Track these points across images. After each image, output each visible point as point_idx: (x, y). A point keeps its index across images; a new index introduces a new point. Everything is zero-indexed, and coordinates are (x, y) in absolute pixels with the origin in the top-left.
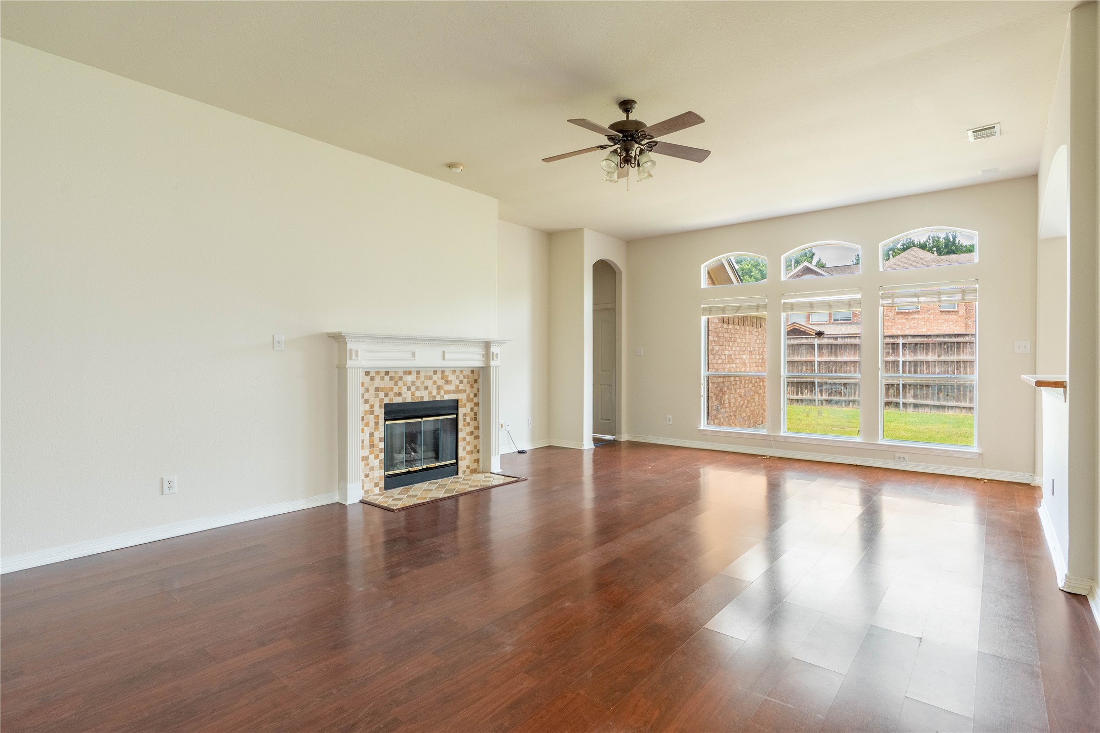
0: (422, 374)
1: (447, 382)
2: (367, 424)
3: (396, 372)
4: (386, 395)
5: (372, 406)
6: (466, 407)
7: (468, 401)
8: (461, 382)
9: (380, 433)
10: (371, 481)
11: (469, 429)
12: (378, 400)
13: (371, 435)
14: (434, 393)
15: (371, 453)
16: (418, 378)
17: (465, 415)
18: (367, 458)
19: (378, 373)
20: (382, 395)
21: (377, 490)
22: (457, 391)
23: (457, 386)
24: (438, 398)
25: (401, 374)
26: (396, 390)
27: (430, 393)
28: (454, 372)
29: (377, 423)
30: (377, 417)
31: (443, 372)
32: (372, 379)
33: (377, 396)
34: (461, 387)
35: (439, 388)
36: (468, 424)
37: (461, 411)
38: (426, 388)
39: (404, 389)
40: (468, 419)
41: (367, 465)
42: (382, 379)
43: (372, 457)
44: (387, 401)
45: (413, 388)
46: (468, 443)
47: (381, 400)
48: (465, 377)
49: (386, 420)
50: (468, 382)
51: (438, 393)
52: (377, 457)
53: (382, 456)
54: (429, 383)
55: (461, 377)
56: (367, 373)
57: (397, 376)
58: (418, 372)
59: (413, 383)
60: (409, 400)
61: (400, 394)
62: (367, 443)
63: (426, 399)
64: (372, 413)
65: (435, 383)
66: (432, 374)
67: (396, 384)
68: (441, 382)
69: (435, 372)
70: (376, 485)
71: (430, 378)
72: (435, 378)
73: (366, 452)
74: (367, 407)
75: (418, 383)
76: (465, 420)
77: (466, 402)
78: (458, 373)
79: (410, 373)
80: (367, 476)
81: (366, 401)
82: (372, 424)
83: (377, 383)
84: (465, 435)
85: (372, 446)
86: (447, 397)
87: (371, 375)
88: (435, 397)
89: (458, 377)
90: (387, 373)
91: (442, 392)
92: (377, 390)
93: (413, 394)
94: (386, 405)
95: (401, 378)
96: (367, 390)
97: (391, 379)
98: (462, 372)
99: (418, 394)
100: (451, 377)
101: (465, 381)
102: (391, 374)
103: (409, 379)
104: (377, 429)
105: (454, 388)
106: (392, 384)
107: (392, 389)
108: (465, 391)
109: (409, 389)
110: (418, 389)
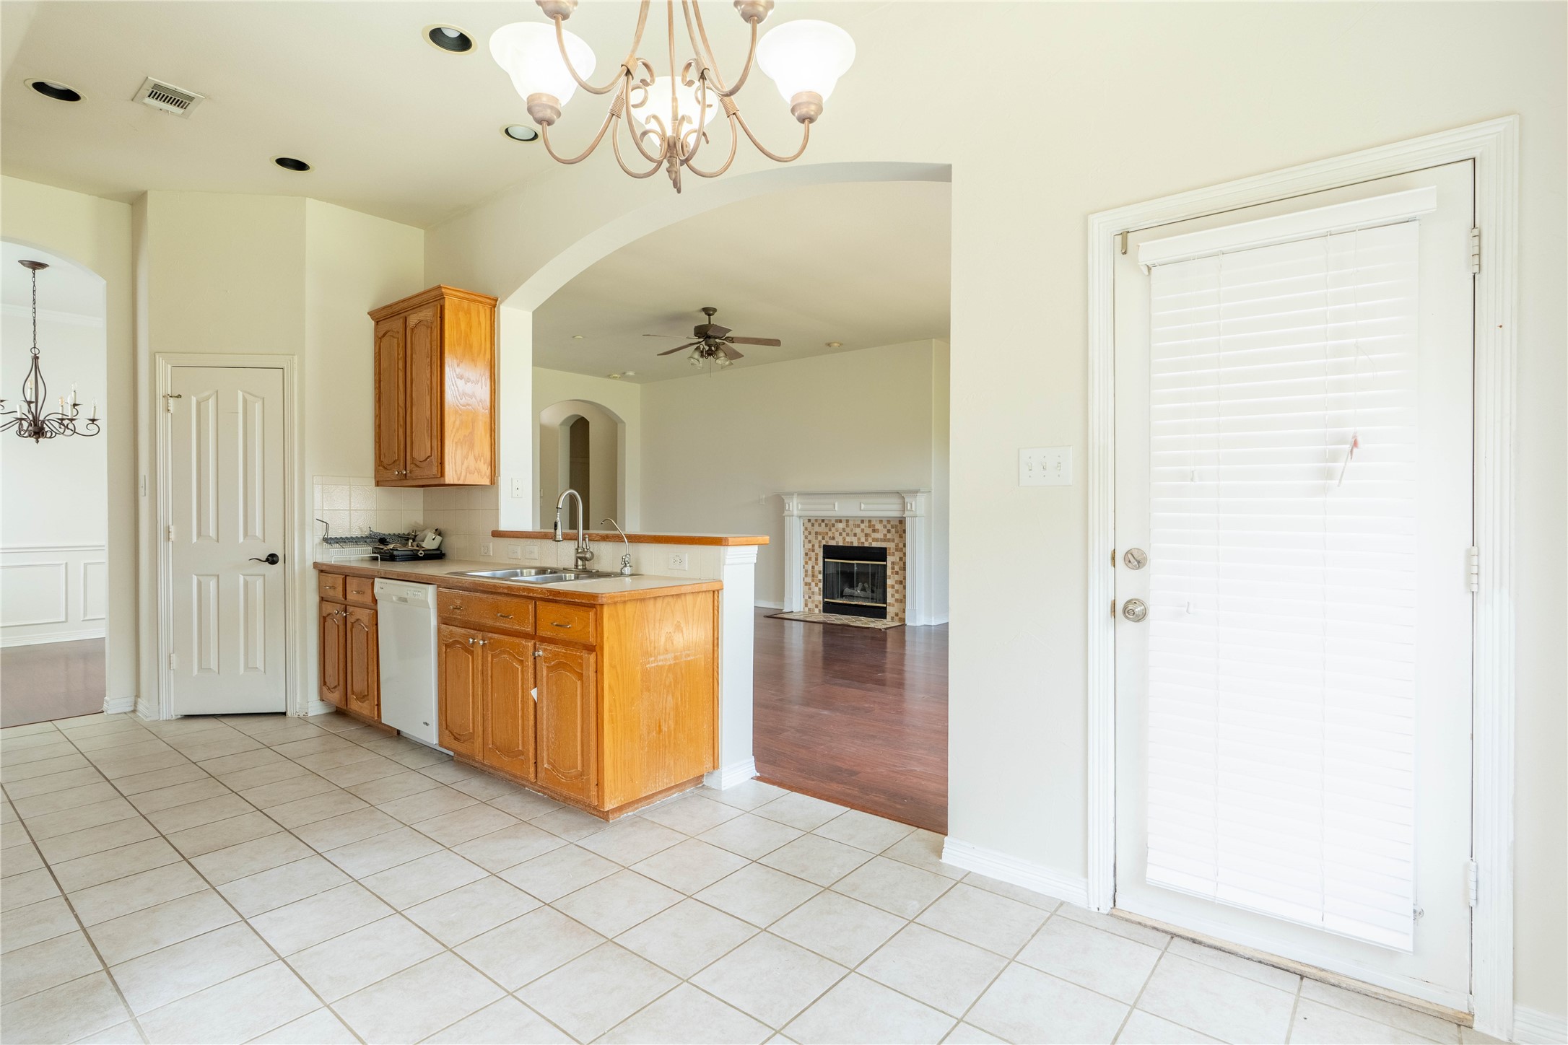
0: (851, 523)
1: (874, 531)
2: (810, 559)
3: (830, 520)
4: (823, 538)
5: (813, 546)
6: (894, 555)
7: (897, 550)
8: (889, 531)
9: (820, 567)
10: (813, 602)
11: (897, 578)
12: (817, 541)
13: (813, 567)
14: (863, 540)
15: (813, 581)
16: (847, 526)
17: (893, 563)
18: (810, 584)
19: (816, 520)
20: (820, 538)
21: (817, 611)
22: (884, 540)
23: (885, 535)
24: (866, 545)
25: (833, 522)
26: (830, 534)
27: (859, 539)
28: (881, 521)
29: (817, 559)
30: (817, 554)
31: (870, 521)
32: (813, 525)
33: (816, 538)
34: (889, 536)
35: (866, 535)
36: (897, 573)
37: (890, 559)
38: (855, 535)
39: (837, 535)
40: (897, 568)
41: (810, 589)
42: (820, 525)
43: (813, 584)
44: (824, 543)
45: (844, 534)
46: (897, 591)
47: (820, 542)
48: (892, 527)
49: (824, 558)
50: (897, 532)
51: (867, 540)
52: (816, 585)
53: (821, 585)
54: (858, 531)
55: (889, 526)
56: (809, 521)
57: (830, 523)
58: (847, 521)
59: (844, 530)
60: (841, 544)
61: (834, 538)
62: (810, 573)
63: (855, 544)
64: (813, 551)
65: (863, 530)
66: (859, 522)
67: (830, 530)
68: (868, 531)
69: (862, 522)
70: (817, 606)
71: (859, 526)
72: (862, 526)
73: (809, 580)
74: (810, 546)
75: (848, 530)
76: (893, 568)
77: (894, 551)
78: (885, 523)
79: (840, 521)
80: (810, 598)
81: (810, 542)
82: (813, 559)
83: (817, 528)
84: (894, 583)
85: (813, 576)
86: (875, 545)
87: (812, 521)
88: (863, 543)
89: (885, 526)
90: (823, 521)
91: (870, 540)
92: (816, 533)
93: (844, 539)
94: (824, 546)
95: (833, 525)
96: (810, 533)
97: (826, 525)
98: (889, 522)
99: (848, 539)
100: (878, 526)
101: (893, 530)
102: (826, 522)
103: (840, 526)
104: (817, 564)
105: (882, 537)
106: (826, 530)
107: (827, 534)
108: (893, 541)
109: (840, 534)
110: (848, 535)
